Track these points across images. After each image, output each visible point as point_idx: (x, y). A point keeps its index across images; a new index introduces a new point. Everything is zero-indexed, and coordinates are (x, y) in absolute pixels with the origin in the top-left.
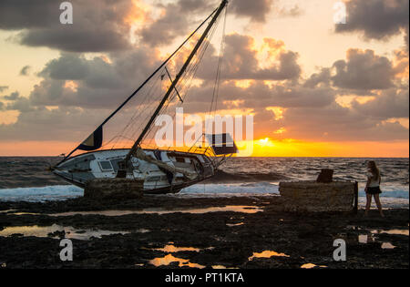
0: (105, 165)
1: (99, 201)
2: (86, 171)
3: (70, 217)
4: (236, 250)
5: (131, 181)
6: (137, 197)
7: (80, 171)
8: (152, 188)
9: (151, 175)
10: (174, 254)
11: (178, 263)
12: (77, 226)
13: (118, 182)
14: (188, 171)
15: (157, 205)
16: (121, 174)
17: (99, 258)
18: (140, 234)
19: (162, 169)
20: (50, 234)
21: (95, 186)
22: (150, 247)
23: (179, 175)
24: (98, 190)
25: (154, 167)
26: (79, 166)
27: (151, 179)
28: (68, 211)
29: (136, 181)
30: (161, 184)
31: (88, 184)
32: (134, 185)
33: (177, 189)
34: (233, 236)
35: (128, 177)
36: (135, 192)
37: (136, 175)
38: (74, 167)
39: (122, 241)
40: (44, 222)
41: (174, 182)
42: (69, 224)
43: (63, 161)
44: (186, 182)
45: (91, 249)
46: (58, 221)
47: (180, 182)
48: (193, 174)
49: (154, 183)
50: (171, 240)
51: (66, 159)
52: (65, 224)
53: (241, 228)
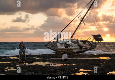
0: (61, 44)
1: (60, 55)
2: (56, 46)
3: (52, 60)
4: (103, 71)
5: (69, 49)
6: (71, 54)
7: (54, 46)
8: (76, 51)
9: (75, 47)
10: (83, 72)
12: (54, 63)
13: (65, 50)
14: (87, 46)
15: (77, 57)
16: (66, 47)
17: (61, 72)
18: (73, 65)
19: (79, 45)
20: (46, 65)
21: (59, 51)
22: (76, 69)
23: (84, 47)
24: (60, 52)
25: (76, 45)
26: (54, 45)
27: (75, 49)
28: (51, 58)
29: (71, 49)
30: (78, 50)
31: (57, 50)
32: (70, 50)
33: (84, 51)
34: (102, 67)
35: (69, 48)
36: (71, 53)
37: (71, 47)
38: (52, 45)
39: (67, 67)
40: (44, 61)
41: (82, 50)
42: (52, 62)
43: (49, 43)
44: (86, 49)
45: (58, 69)
46: (48, 61)
47: (85, 49)
49: (76, 50)
50: (82, 67)
51: (50, 42)
52: (50, 62)
53: (105, 64)
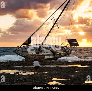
0: (32, 50)
1: (30, 62)
2: (26, 52)
3: (21, 67)
4: (79, 80)
5: (41, 56)
6: (43, 61)
7: (24, 52)
8: (48, 58)
9: (48, 53)
10: (57, 81)
11: (58, 84)
12: (23, 71)
13: (37, 56)
14: (61, 52)
15: (50, 64)
16: (38, 53)
17: (31, 81)
18: (44, 74)
19: (52, 51)
20: (14, 73)
22: (48, 78)
23: (57, 53)
24: (30, 58)
26: (24, 50)
27: (48, 55)
28: (20, 65)
29: (42, 55)
30: (51, 57)
31: (26, 56)
32: (42, 57)
33: (57, 58)
34: (78, 75)
35: (40, 54)
36: (42, 59)
37: (43, 53)
38: (22, 51)
39: (38, 76)
40: (13, 69)
41: (56, 56)
42: (21, 70)
44: (60, 56)
45: (28, 78)
46: (17, 69)
47: (58, 56)
48: (62, 53)
49: (49, 56)
50: (56, 76)
51: (19, 48)
52: (19, 70)
53: (80, 72)
